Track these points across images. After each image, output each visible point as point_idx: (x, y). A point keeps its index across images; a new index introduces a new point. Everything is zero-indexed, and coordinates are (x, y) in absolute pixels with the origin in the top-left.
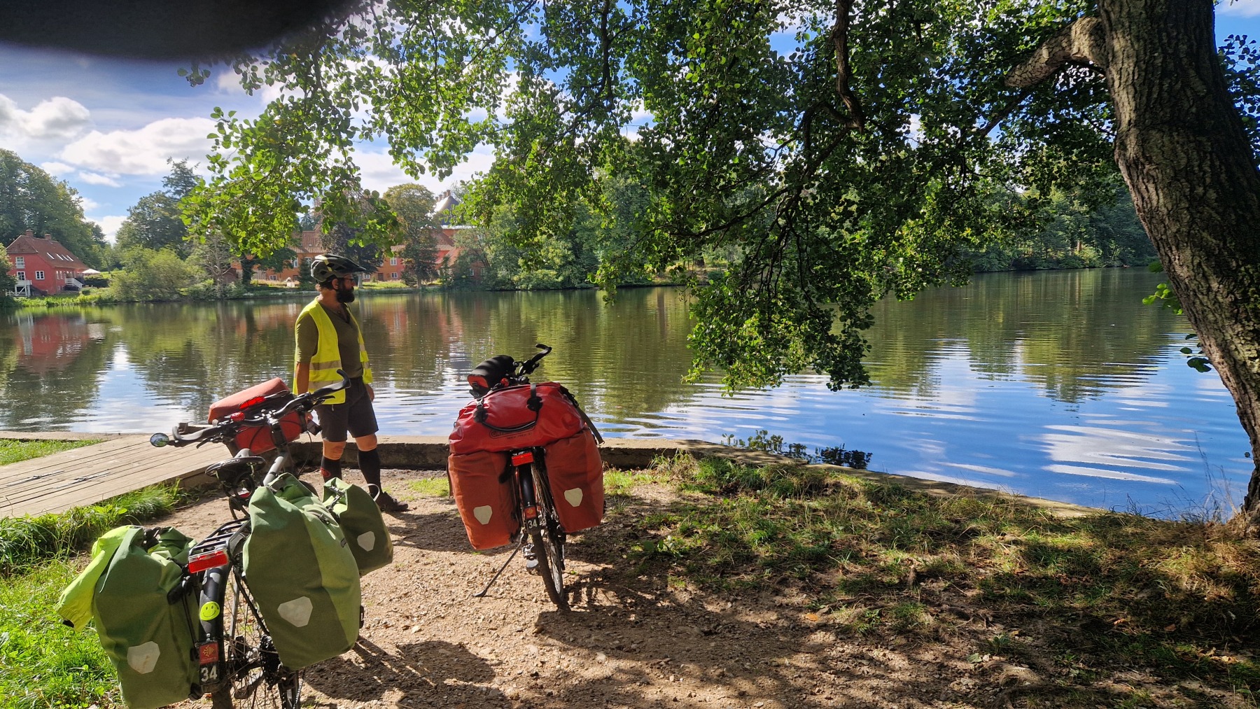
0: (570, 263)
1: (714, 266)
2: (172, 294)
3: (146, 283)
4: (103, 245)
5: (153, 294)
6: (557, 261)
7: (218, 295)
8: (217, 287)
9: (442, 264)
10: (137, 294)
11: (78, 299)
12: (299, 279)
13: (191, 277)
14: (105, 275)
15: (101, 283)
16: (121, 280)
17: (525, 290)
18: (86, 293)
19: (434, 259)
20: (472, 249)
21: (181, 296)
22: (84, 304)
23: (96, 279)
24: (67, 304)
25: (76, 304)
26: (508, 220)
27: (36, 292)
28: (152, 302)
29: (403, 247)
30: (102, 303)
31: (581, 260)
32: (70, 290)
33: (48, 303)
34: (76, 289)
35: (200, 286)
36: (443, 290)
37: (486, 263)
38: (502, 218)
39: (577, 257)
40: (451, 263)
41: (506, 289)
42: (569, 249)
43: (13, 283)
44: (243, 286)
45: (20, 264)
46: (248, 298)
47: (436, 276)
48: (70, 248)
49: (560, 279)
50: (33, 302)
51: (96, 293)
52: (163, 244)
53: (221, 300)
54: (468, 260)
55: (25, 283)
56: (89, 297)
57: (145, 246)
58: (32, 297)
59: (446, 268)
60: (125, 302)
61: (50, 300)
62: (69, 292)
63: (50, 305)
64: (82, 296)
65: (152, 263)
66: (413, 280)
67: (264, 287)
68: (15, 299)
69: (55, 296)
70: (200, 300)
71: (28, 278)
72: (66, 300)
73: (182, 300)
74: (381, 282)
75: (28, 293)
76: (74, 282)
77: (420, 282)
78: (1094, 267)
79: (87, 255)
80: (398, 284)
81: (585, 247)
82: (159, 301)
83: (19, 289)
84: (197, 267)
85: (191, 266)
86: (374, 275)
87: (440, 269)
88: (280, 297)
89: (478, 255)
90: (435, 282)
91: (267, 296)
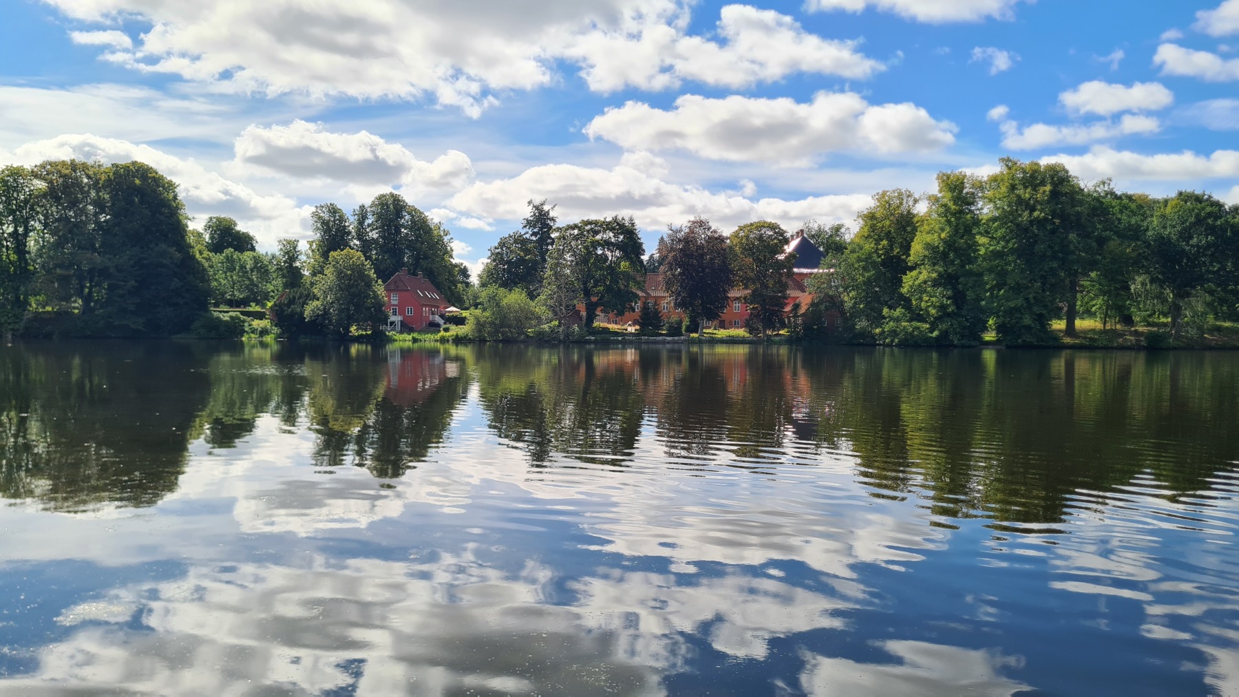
0: (949, 315)
1: (1149, 324)
2: (519, 334)
3: (497, 322)
4: (468, 284)
5: (503, 334)
6: (933, 311)
7: (562, 337)
8: (561, 329)
9: (791, 311)
10: (489, 333)
11: (438, 336)
12: (639, 324)
13: (539, 318)
14: (465, 314)
15: (460, 321)
16: (477, 318)
17: (890, 345)
18: (446, 330)
19: (784, 305)
20: (827, 295)
21: (528, 336)
22: (443, 340)
23: (456, 317)
24: (429, 340)
25: (436, 341)
26: (874, 262)
27: (406, 327)
28: (501, 341)
29: (749, 291)
30: (458, 341)
31: (964, 312)
32: (434, 327)
33: (413, 338)
34: (438, 325)
35: (546, 327)
36: (789, 341)
37: (843, 313)
38: (866, 260)
39: (958, 308)
40: (802, 311)
41: (866, 343)
42: (948, 298)
43: (387, 317)
44: (585, 329)
45: (394, 300)
46: (589, 342)
47: (783, 326)
48: (438, 286)
49: (935, 334)
50: (402, 337)
51: (455, 330)
52: (516, 284)
53: (564, 342)
54: (822, 307)
55: (396, 319)
56: (448, 334)
57: (501, 286)
58: (401, 332)
59: (796, 316)
60: (477, 341)
61: (416, 335)
62: (432, 329)
63: (415, 340)
64: (442, 333)
65: (505, 302)
66: (758, 329)
67: (606, 330)
68: (387, 333)
69: (420, 332)
70: (544, 341)
71: (400, 314)
72: (429, 336)
73: (528, 340)
74: (722, 330)
75: (398, 328)
76: (438, 319)
77: (764, 332)
79: (452, 293)
80: (741, 332)
81: (970, 295)
82: (507, 341)
83: (392, 323)
84: (544, 308)
85: (539, 307)
86: (716, 322)
87: (789, 318)
88: (620, 342)
89: (833, 302)
90: (781, 332)
91: (607, 340)
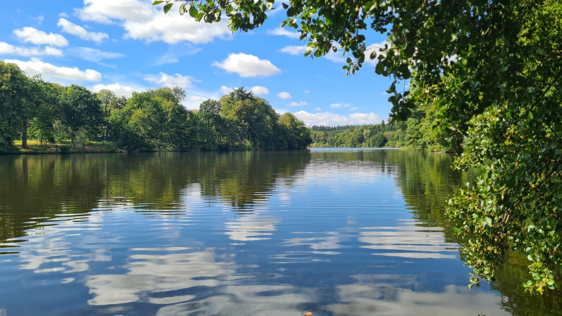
1: (62, 143)
78: (250, 150)
